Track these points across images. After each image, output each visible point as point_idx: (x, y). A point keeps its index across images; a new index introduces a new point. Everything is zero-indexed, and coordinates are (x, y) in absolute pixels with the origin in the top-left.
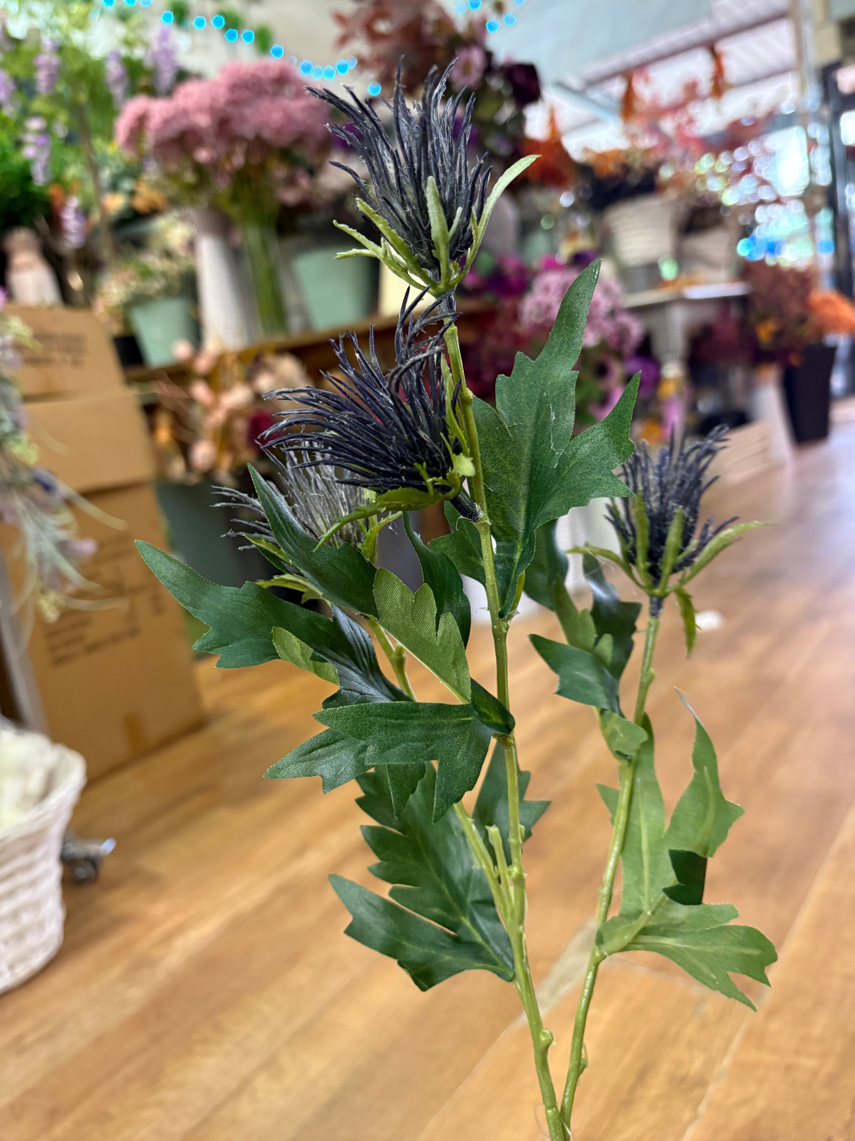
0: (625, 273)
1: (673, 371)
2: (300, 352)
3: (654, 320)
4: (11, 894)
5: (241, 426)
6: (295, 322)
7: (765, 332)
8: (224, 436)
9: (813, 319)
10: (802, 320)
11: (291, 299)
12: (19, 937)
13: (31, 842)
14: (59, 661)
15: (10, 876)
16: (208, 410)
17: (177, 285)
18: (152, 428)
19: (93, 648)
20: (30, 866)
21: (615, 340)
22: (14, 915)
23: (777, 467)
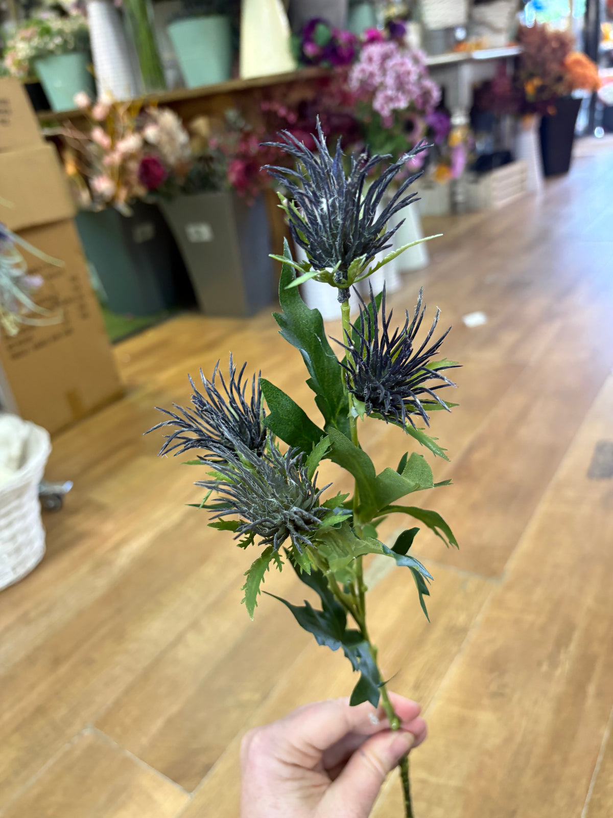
0: (427, 37)
1: (459, 119)
2: (174, 105)
3: (447, 78)
4: (9, 525)
5: (134, 166)
6: (170, 75)
7: (530, 88)
8: (121, 174)
9: (568, 77)
10: (560, 79)
11: (166, 56)
12: (18, 550)
13: (19, 492)
14: (16, 356)
15: (7, 514)
16: (105, 151)
17: (71, 45)
18: (62, 161)
19: (40, 345)
20: (18, 508)
21: (420, 101)
22: (13, 538)
23: (531, 195)
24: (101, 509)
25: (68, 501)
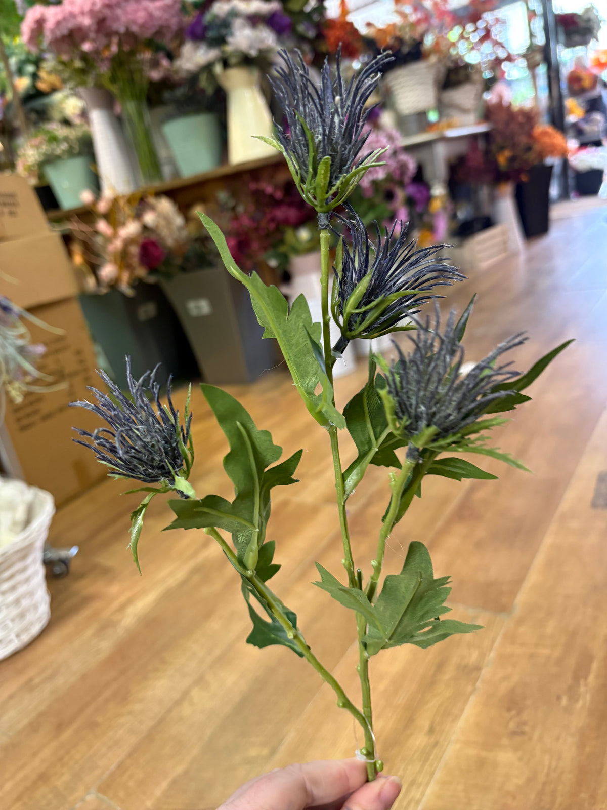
0: (401, 122)
1: (438, 191)
2: (171, 194)
3: (424, 155)
4: (13, 588)
5: (134, 250)
6: (167, 170)
7: (502, 159)
8: (123, 259)
9: (537, 147)
10: (529, 149)
11: (162, 154)
12: (22, 615)
13: (24, 553)
14: (24, 428)
15: (11, 577)
16: (109, 240)
17: (77, 148)
18: (70, 254)
19: (47, 417)
20: (24, 569)
21: (398, 172)
22: (17, 602)
23: (515, 255)
24: (106, 573)
25: (74, 566)
